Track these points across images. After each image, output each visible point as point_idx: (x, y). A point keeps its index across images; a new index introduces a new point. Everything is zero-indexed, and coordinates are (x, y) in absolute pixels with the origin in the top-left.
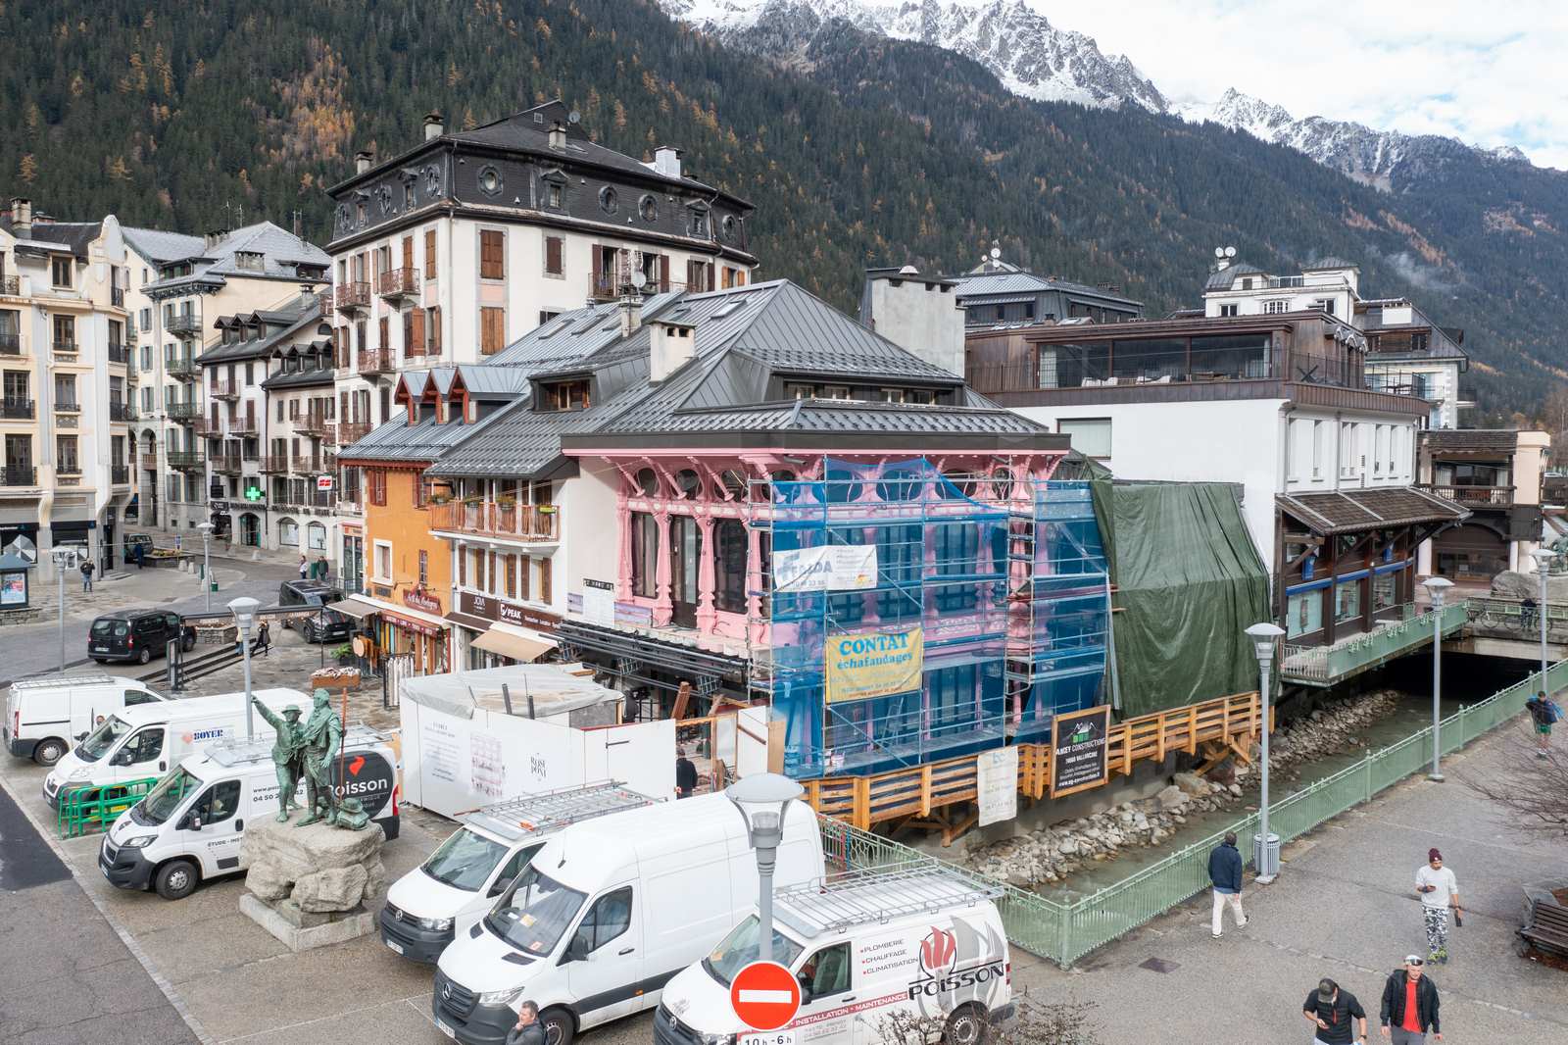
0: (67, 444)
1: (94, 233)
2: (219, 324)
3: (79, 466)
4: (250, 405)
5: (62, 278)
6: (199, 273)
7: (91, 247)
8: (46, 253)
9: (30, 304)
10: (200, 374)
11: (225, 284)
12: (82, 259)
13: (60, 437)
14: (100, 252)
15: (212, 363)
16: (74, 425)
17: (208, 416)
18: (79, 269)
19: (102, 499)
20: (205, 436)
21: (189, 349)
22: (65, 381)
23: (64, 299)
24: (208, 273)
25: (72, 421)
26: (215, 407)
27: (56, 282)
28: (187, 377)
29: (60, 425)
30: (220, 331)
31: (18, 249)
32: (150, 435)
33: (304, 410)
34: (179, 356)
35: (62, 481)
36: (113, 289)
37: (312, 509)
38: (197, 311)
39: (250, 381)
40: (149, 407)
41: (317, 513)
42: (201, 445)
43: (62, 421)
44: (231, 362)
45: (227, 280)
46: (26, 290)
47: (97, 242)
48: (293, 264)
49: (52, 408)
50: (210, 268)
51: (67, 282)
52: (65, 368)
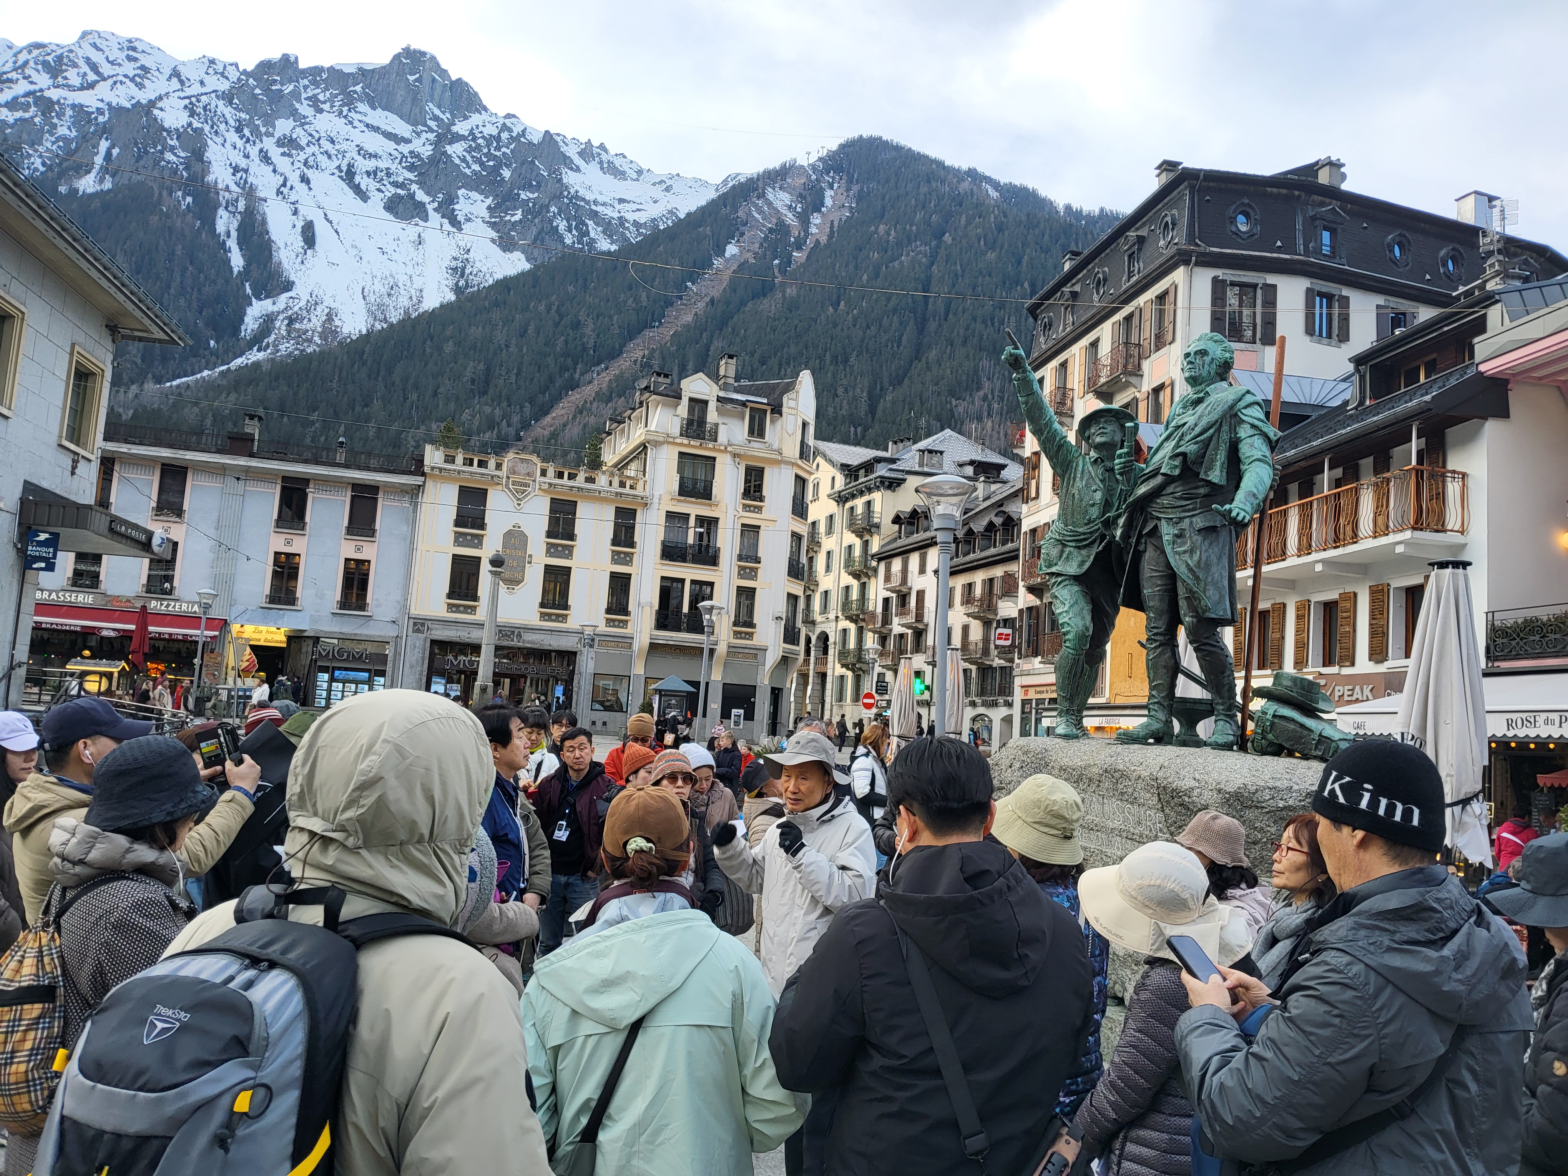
0: (746, 595)
1: (789, 388)
2: (897, 520)
3: (755, 621)
4: (921, 594)
5: (757, 430)
6: (882, 471)
7: (785, 399)
8: (744, 404)
9: (725, 451)
10: (875, 570)
11: (905, 480)
12: (777, 410)
13: (739, 589)
14: (792, 403)
15: (885, 557)
16: (754, 577)
17: (879, 609)
18: (773, 421)
19: (772, 658)
20: (874, 632)
21: (866, 544)
22: (750, 532)
23: (757, 449)
24: (890, 470)
25: (752, 574)
26: (886, 601)
27: (751, 432)
28: (862, 574)
29: (741, 576)
30: (897, 527)
31: (719, 399)
32: (824, 638)
33: (978, 591)
34: (857, 552)
35: (737, 634)
36: (802, 443)
37: (978, 700)
38: (877, 507)
39: (922, 570)
40: (825, 608)
41: (985, 704)
42: (871, 641)
43: (744, 573)
44: (905, 553)
45: (906, 476)
46: (722, 438)
47: (791, 395)
48: (972, 463)
49: (735, 558)
50: (894, 466)
51: (761, 434)
52: (751, 519)
